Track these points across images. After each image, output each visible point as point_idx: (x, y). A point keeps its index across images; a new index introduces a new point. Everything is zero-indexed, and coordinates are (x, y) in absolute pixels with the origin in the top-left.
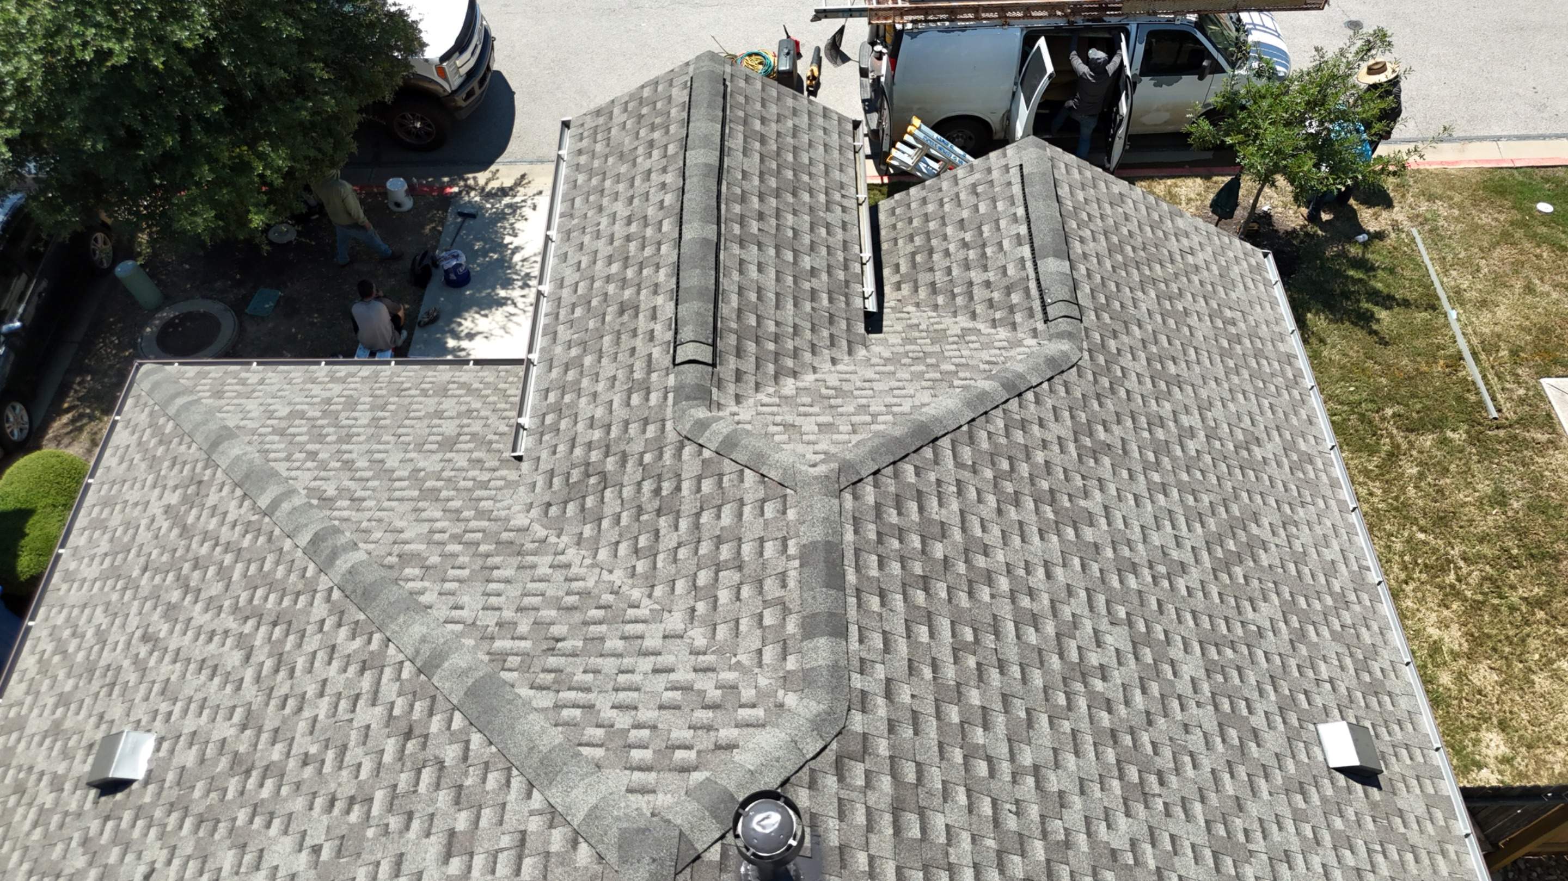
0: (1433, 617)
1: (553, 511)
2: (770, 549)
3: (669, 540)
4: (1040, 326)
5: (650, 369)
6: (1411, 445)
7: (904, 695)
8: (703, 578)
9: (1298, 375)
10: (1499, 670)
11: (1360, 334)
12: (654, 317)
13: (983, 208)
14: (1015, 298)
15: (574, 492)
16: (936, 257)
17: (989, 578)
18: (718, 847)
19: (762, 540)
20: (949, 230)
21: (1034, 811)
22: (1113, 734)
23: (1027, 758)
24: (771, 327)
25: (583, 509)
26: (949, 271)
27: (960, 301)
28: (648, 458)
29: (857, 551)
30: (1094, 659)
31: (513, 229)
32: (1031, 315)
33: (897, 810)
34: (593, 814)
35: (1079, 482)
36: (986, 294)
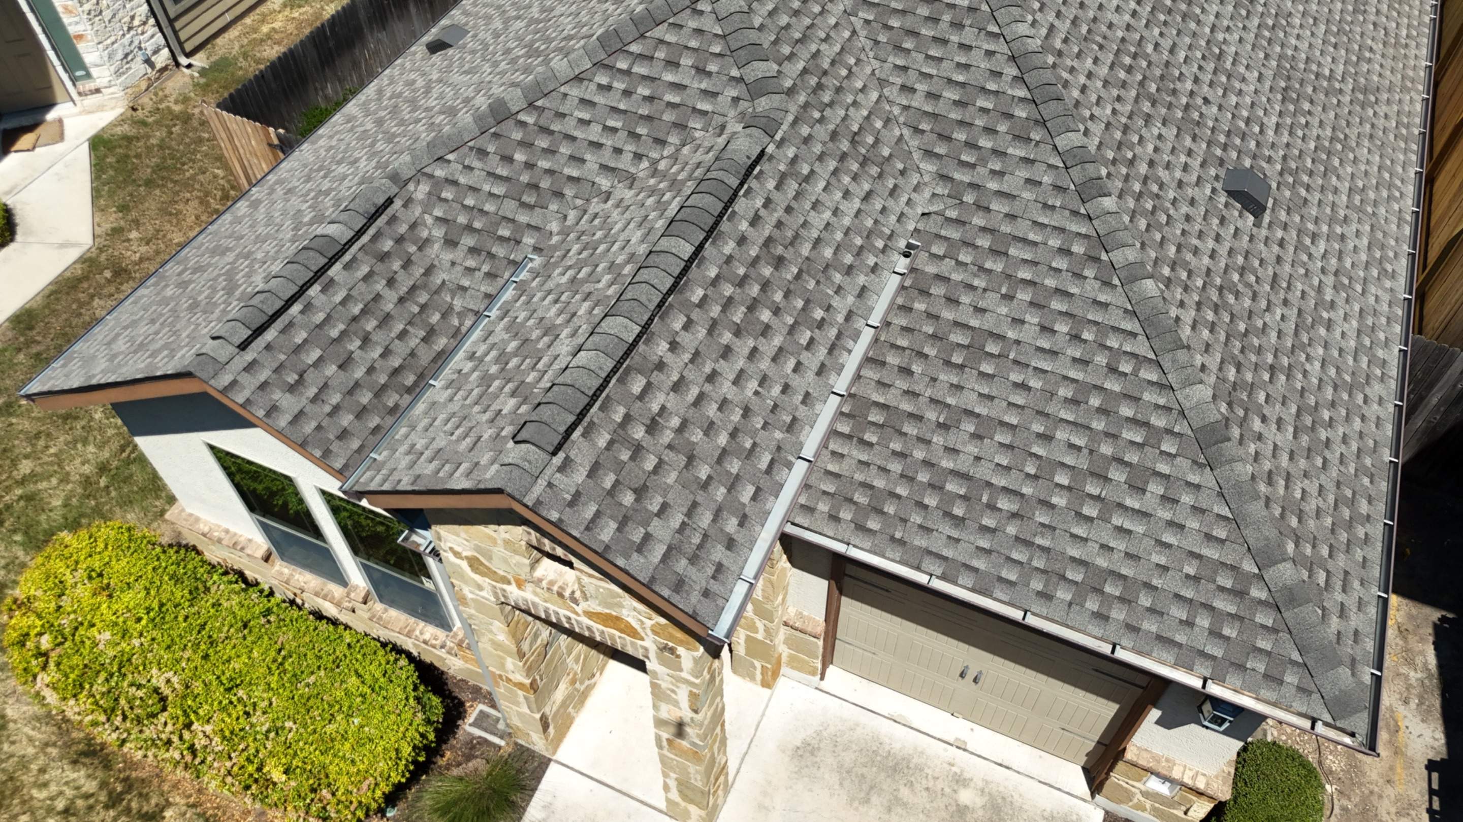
13: (315, 354)
36: (401, 276)
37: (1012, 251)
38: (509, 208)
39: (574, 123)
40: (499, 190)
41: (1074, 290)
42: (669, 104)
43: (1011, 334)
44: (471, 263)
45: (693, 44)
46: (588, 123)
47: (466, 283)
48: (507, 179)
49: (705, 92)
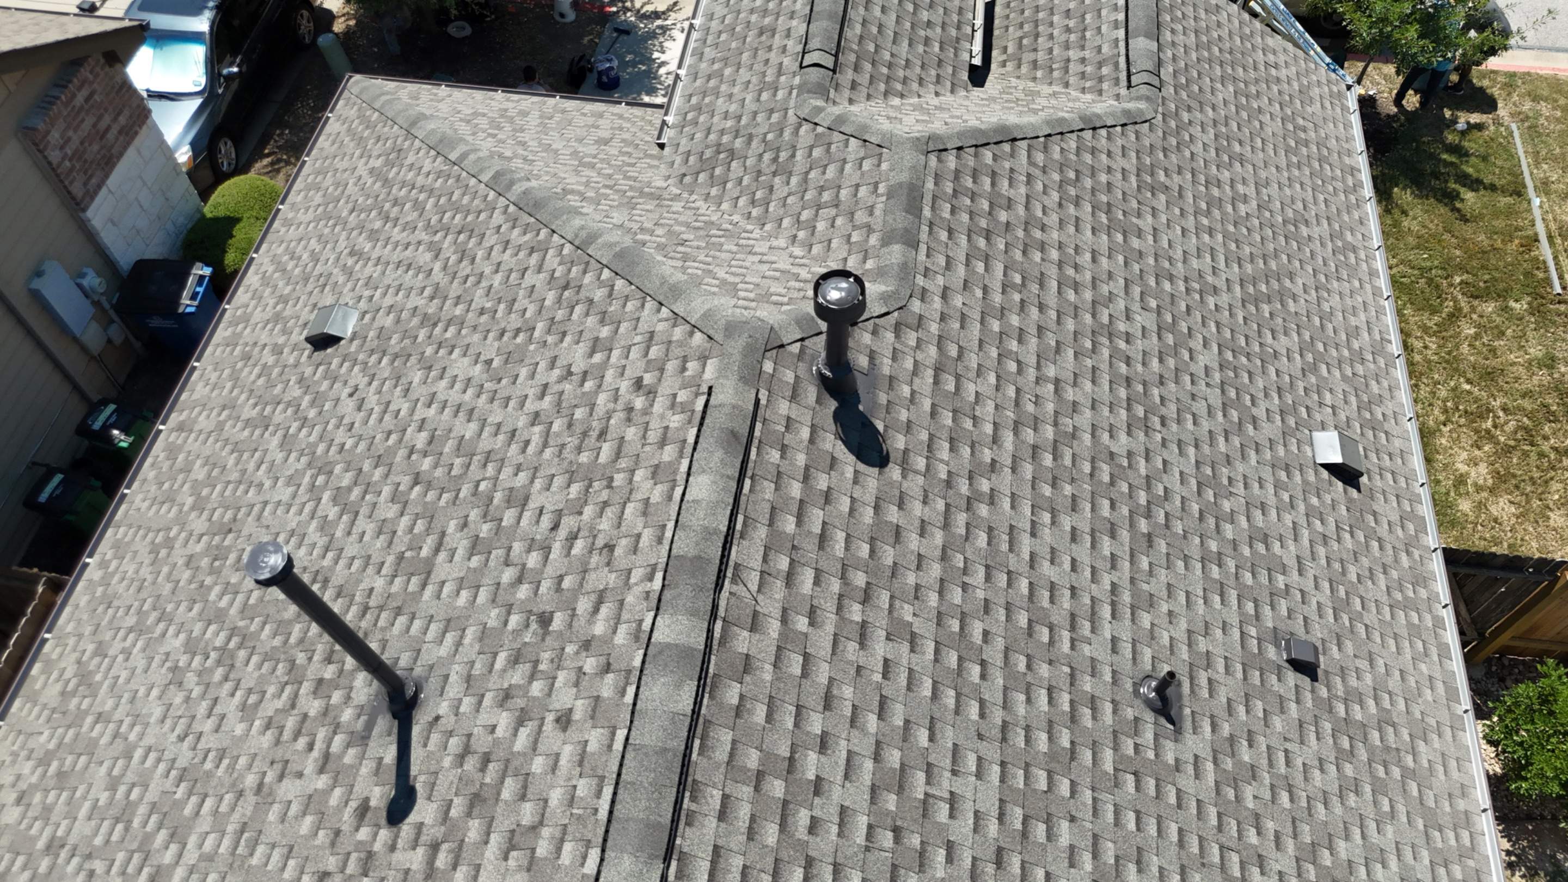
0: (1464, 455)
1: (687, 179)
2: (863, 191)
3: (780, 190)
4: (1123, 91)
5: (780, 73)
6: (1473, 309)
7: (958, 301)
8: (805, 215)
9: (1358, 185)
10: (1518, 505)
11: (1443, 210)
12: (788, 36)
14: (1105, 71)
15: (706, 165)
16: (1040, 40)
17: (1042, 247)
18: (798, 344)
19: (857, 186)
20: (1056, 19)
21: (1050, 407)
22: (1128, 380)
23: (1051, 371)
24: (887, 56)
25: (712, 176)
26: (1051, 51)
27: (1056, 74)
28: (770, 137)
29: (935, 198)
30: (1122, 326)
31: (662, 47)
32: (1117, 82)
33: (938, 370)
34: (707, 315)
35: (1134, 204)
36: (1080, 68)
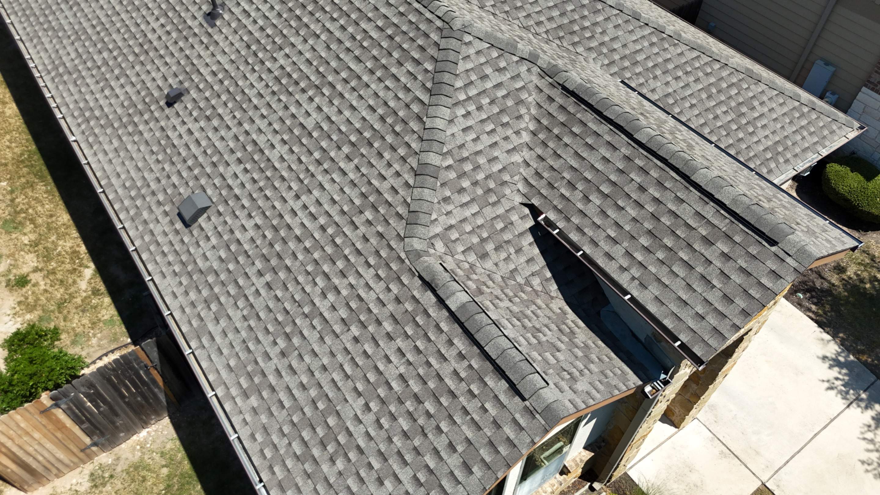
36: (494, 292)
37: (638, 59)
38: (489, 212)
39: (472, 144)
40: (475, 208)
41: (669, 56)
42: (503, 97)
43: (670, 90)
44: (503, 255)
45: (483, 60)
46: (478, 138)
47: (512, 267)
48: (473, 200)
49: (512, 78)
